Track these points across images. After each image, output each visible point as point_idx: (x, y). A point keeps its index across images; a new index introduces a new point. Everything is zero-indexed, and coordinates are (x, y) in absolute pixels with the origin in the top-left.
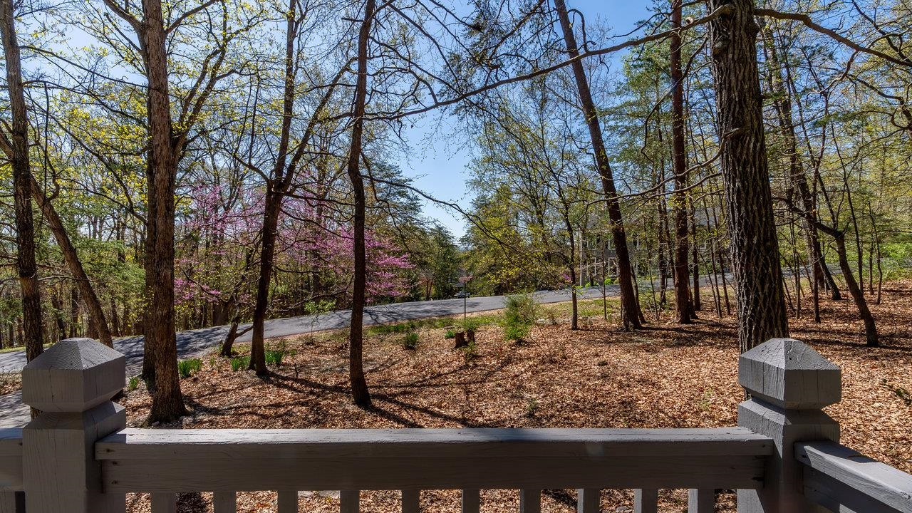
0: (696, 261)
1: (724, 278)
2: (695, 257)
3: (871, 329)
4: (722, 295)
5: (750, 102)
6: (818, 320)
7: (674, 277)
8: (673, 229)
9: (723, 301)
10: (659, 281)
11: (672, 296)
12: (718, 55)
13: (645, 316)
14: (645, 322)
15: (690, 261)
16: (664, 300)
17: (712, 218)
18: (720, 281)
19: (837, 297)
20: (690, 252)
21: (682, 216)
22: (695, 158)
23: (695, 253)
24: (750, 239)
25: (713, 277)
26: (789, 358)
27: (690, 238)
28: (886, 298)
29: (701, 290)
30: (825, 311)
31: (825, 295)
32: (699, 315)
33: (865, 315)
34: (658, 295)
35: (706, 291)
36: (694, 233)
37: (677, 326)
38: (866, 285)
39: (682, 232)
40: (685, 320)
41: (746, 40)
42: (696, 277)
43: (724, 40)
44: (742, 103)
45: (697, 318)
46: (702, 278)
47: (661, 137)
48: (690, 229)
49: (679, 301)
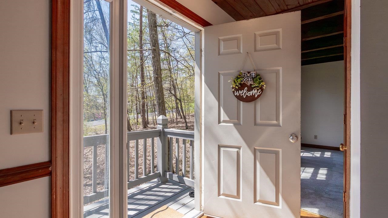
0: (147, 108)
1: (155, 113)
2: (147, 107)
3: (186, 125)
4: (155, 119)
5: (159, 70)
6: (177, 124)
7: (141, 113)
8: (140, 96)
9: (155, 121)
10: (136, 116)
11: (140, 120)
12: (153, 58)
13: (132, 127)
14: (132, 129)
15: (146, 108)
16: (138, 121)
17: (151, 94)
18: (154, 114)
19: (181, 118)
20: (146, 105)
21: (143, 93)
22: (146, 73)
23: (147, 105)
24: (160, 101)
25: (152, 113)
26: (162, 117)
27: (145, 100)
28: (190, 117)
29: (149, 118)
30: (179, 122)
31: (179, 117)
32: (148, 125)
33: (186, 122)
34: (136, 120)
35: (150, 118)
36: (146, 98)
37: (142, 129)
38: (187, 114)
39: (143, 98)
40: (145, 127)
41: (158, 56)
42: (147, 113)
43: (154, 55)
44: (158, 70)
45: (148, 126)
46: (149, 114)
47: (136, 65)
48: (145, 97)
49: (143, 122)
